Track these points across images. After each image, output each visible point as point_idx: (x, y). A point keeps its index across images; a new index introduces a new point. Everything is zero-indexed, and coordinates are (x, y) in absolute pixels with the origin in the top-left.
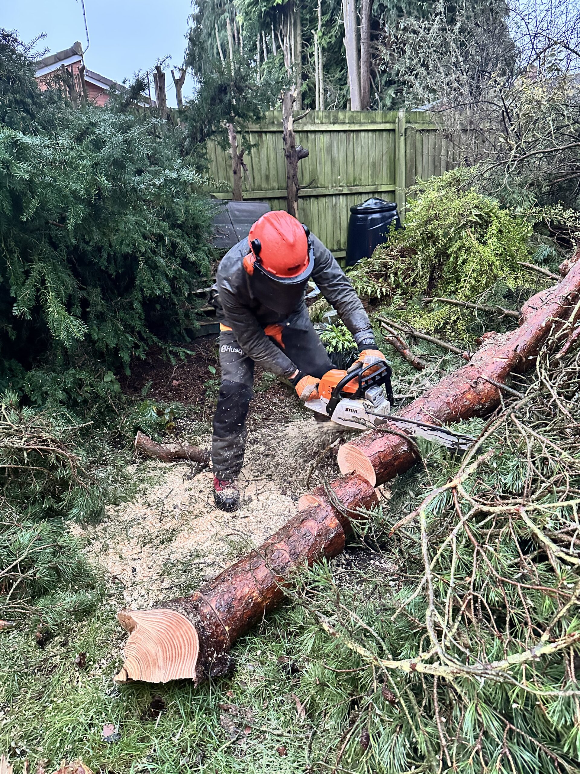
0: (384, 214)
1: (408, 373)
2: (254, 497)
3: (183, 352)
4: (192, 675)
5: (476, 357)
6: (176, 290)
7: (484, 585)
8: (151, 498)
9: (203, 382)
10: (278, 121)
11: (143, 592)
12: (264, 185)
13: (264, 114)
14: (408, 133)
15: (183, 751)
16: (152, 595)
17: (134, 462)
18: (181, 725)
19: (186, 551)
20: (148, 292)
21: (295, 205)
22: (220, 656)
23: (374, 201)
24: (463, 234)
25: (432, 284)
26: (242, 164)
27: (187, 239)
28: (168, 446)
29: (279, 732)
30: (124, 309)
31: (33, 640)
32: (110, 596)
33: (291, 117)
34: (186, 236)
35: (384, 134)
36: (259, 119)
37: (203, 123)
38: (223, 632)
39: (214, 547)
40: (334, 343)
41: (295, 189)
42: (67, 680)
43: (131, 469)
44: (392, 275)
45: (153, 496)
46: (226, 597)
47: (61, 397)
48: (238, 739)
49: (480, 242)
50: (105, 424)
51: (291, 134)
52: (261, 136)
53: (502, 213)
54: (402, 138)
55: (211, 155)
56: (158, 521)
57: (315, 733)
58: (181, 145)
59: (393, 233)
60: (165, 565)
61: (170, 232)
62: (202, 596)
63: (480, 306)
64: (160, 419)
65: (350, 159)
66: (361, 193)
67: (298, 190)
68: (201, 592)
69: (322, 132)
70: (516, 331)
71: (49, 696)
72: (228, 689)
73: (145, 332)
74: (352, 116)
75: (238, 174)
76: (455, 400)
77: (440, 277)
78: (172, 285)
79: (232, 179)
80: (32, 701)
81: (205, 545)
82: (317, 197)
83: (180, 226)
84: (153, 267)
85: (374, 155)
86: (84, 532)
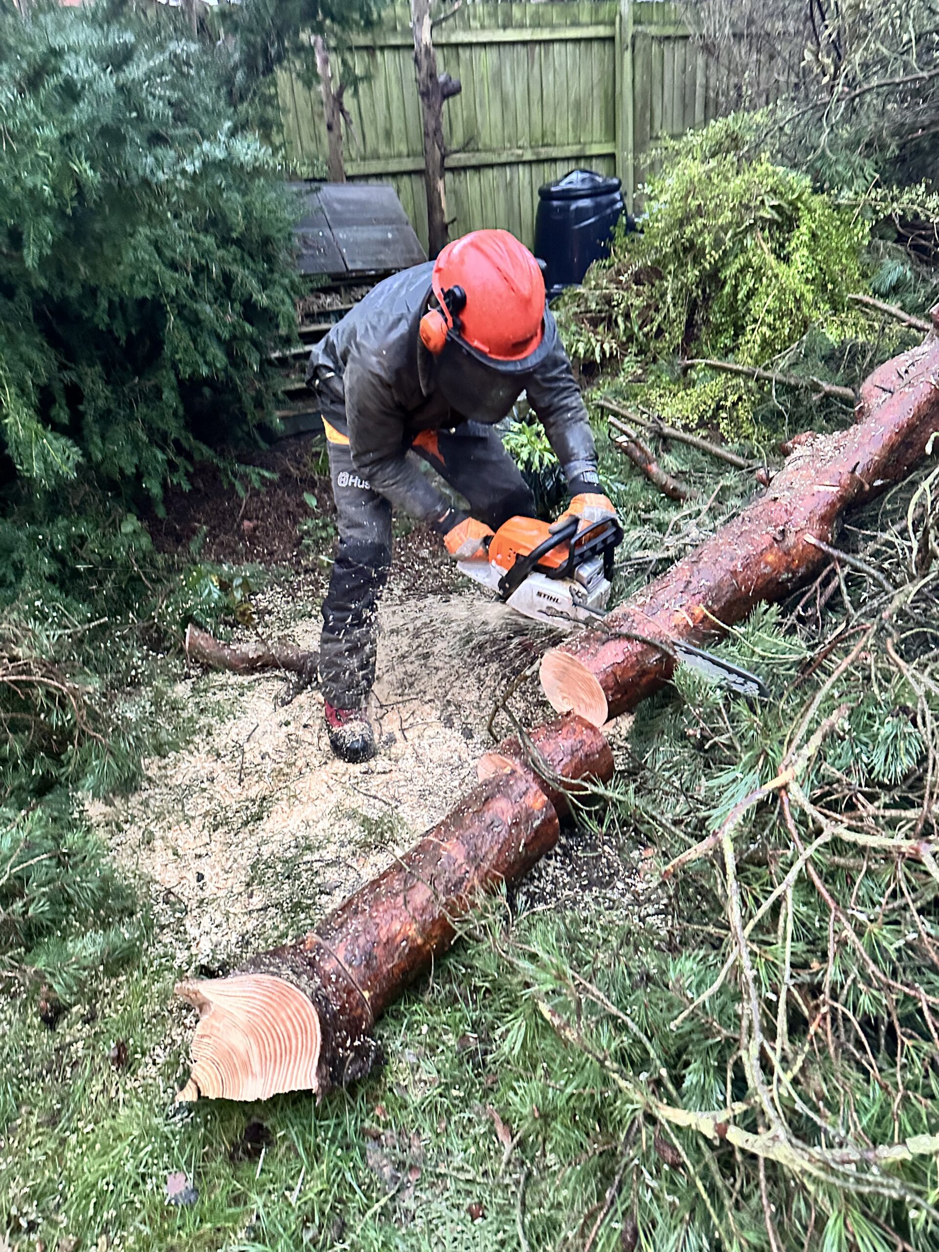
0: (599, 199)
1: (655, 508)
2: (398, 735)
3: (256, 474)
4: (313, 1084)
5: (780, 479)
6: (236, 360)
7: (849, 982)
8: (219, 742)
9: (295, 522)
10: (403, 26)
11: (219, 918)
12: (383, 149)
13: (379, 15)
14: (638, 43)
15: (308, 1220)
16: (234, 922)
17: (188, 676)
18: (300, 1171)
19: (288, 838)
20: (186, 372)
21: (440, 185)
22: (357, 1043)
23: (581, 176)
24: (749, 242)
25: (690, 334)
26: (342, 111)
27: (251, 265)
28: (244, 647)
29: (469, 1177)
30: (146, 399)
31: (35, 1015)
32: (162, 928)
33: (427, 17)
34: (248, 259)
35: (596, 46)
36: (369, 25)
37: (268, 35)
38: (361, 1001)
39: (336, 830)
40: (524, 456)
41: (438, 154)
42: (100, 1087)
43: (182, 690)
44: (620, 320)
45: (223, 737)
46: (362, 941)
47: (47, 571)
48: (398, 1191)
49: (778, 257)
50: (130, 607)
51: (428, 51)
52: (373, 56)
53: (816, 201)
54: (628, 55)
55: (285, 97)
56: (235, 783)
57: (529, 1175)
58: (229, 81)
59: (621, 239)
60: (253, 867)
61: (221, 253)
62: (320, 940)
63: (780, 377)
64: (226, 601)
65: (535, 96)
66: (554, 160)
67: (443, 157)
68: (318, 933)
69: (484, 45)
70: (851, 430)
71: (69, 1119)
72: (376, 1098)
73: (187, 439)
74: (537, 12)
75: (336, 131)
76: (746, 567)
77: (706, 321)
78: (229, 354)
79: (325, 140)
80: (41, 1130)
81: (320, 826)
82: (477, 168)
83: (237, 242)
84: (193, 322)
85: (578, 87)
86: (108, 809)
